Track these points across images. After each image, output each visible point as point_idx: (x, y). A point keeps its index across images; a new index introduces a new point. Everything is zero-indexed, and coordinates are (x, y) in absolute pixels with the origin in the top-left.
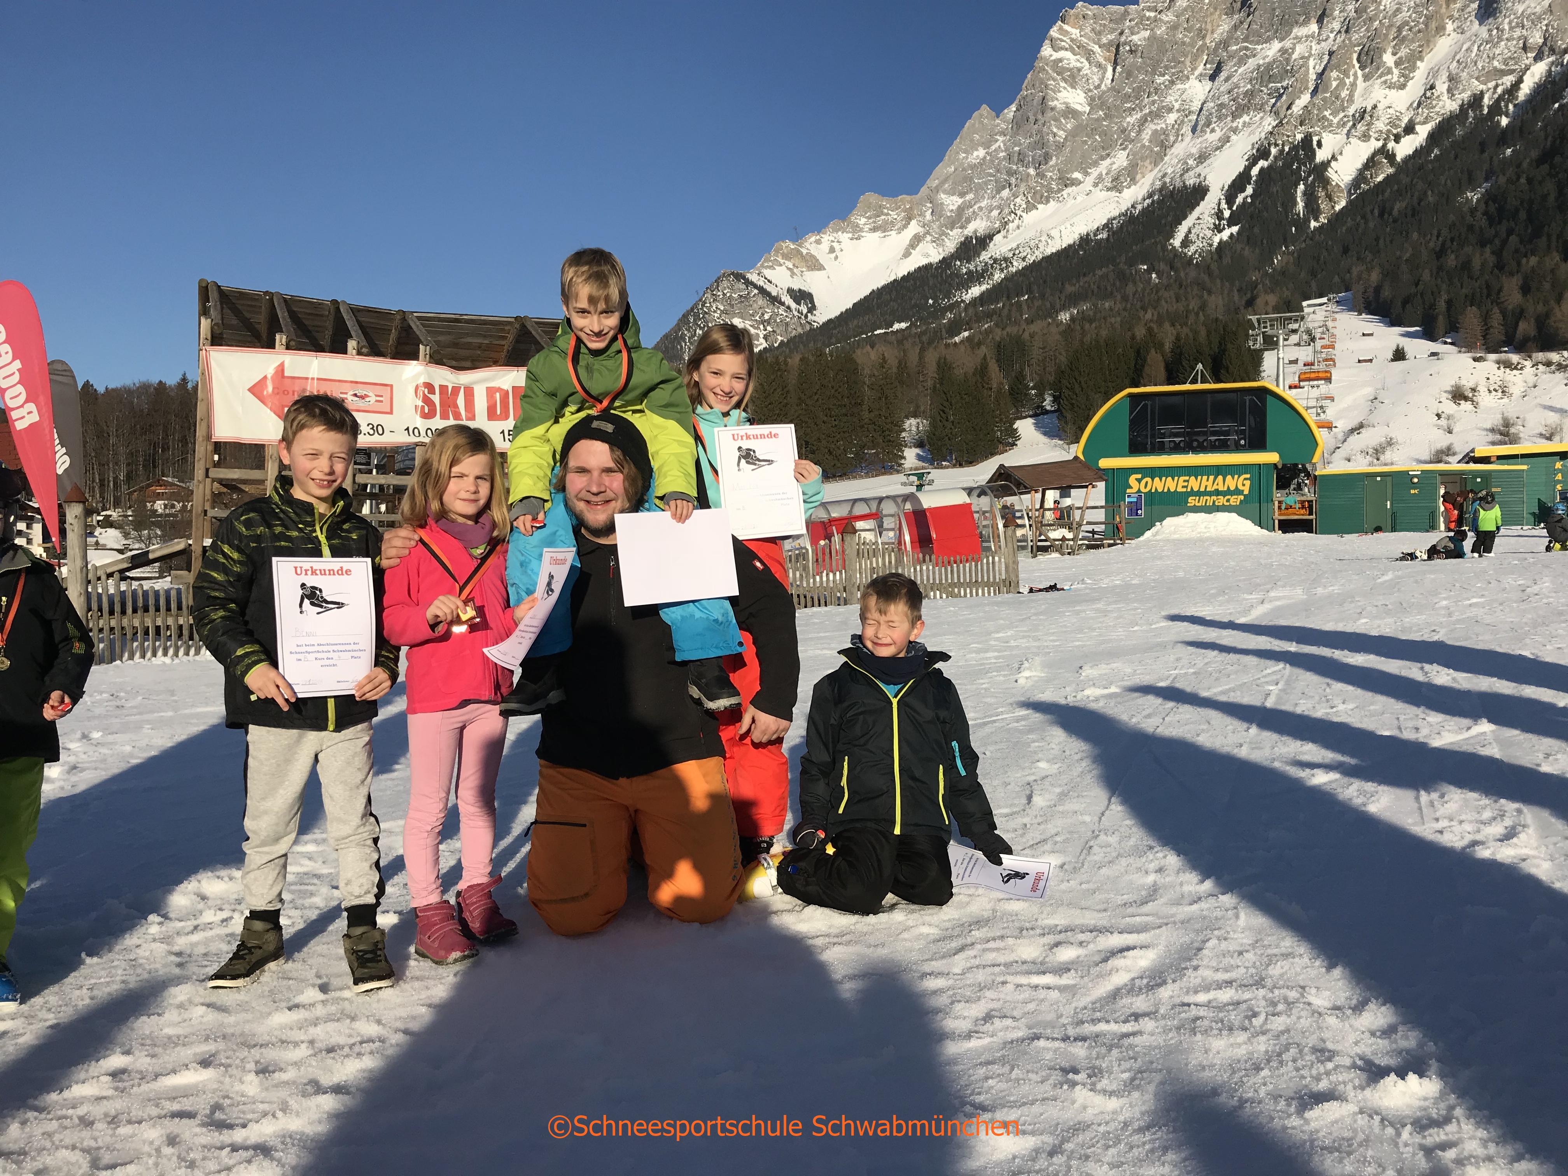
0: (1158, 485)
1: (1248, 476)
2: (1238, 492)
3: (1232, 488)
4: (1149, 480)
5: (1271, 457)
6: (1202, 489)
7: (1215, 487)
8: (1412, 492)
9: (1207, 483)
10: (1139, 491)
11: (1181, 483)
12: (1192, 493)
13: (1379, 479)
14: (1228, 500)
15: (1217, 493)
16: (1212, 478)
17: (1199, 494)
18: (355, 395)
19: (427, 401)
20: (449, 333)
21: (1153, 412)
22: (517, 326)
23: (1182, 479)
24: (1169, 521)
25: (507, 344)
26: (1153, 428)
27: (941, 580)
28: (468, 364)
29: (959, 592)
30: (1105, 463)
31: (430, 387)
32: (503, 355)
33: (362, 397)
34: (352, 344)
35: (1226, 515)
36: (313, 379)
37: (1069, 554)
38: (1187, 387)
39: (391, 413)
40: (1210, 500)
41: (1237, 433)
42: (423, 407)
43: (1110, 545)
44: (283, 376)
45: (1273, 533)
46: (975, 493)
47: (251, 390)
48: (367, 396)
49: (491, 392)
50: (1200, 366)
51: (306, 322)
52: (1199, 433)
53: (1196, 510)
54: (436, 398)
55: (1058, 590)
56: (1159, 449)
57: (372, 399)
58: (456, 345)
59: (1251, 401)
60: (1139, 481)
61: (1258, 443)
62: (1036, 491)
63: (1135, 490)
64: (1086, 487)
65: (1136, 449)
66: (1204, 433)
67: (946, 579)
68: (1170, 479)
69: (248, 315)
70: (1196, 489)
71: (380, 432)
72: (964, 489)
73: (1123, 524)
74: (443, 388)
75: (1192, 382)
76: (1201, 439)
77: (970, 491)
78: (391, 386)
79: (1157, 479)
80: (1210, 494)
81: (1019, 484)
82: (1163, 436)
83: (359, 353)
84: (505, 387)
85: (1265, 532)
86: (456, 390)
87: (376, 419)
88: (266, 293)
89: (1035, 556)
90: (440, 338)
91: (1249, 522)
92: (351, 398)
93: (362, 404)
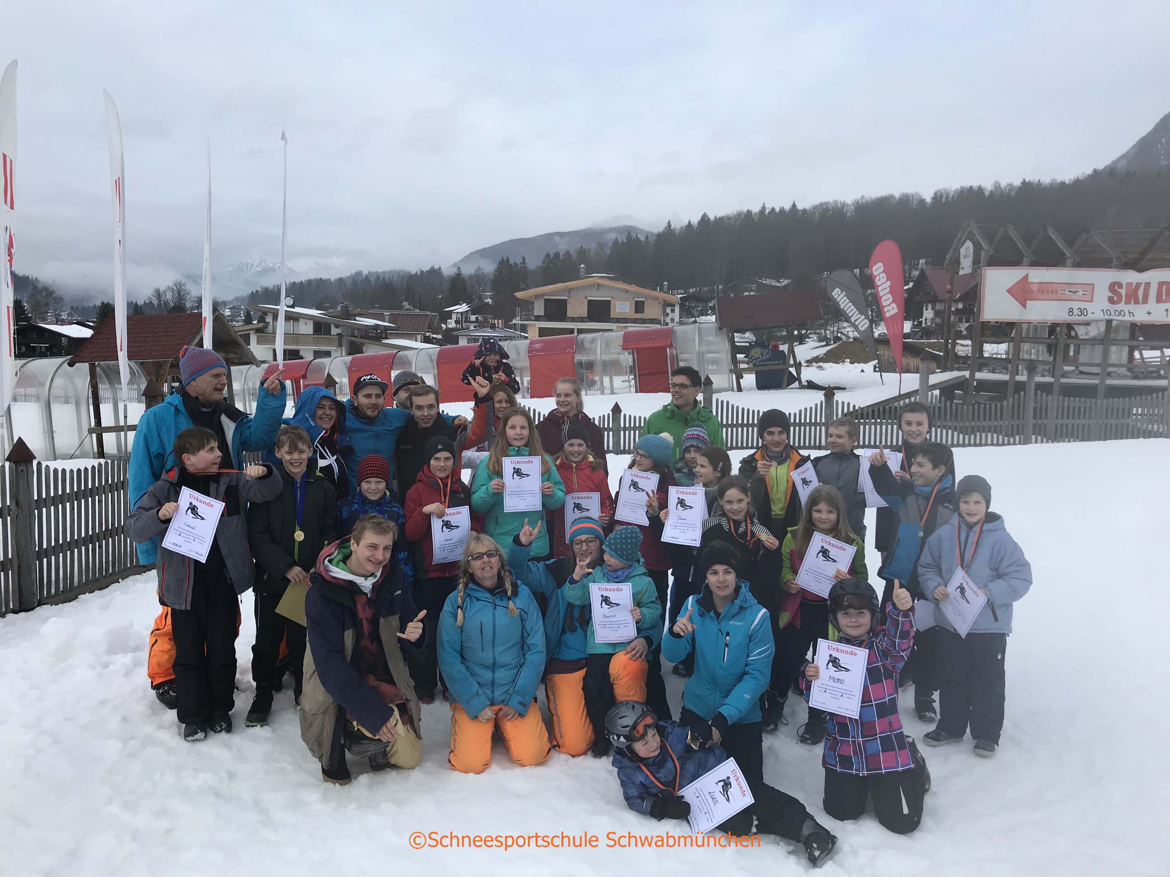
18: (1070, 291)
19: (1116, 293)
31: (1119, 284)
33: (1074, 292)
34: (1068, 261)
36: (1045, 283)
39: (1092, 301)
42: (1113, 297)
44: (1027, 282)
47: (1009, 291)
48: (1077, 292)
49: (1160, 284)
54: (1123, 291)
57: (1081, 293)
71: (1085, 314)
74: (1129, 285)
78: (1093, 285)
83: (1075, 266)
86: (1138, 285)
87: (1083, 305)
92: (1067, 293)
93: (1074, 296)
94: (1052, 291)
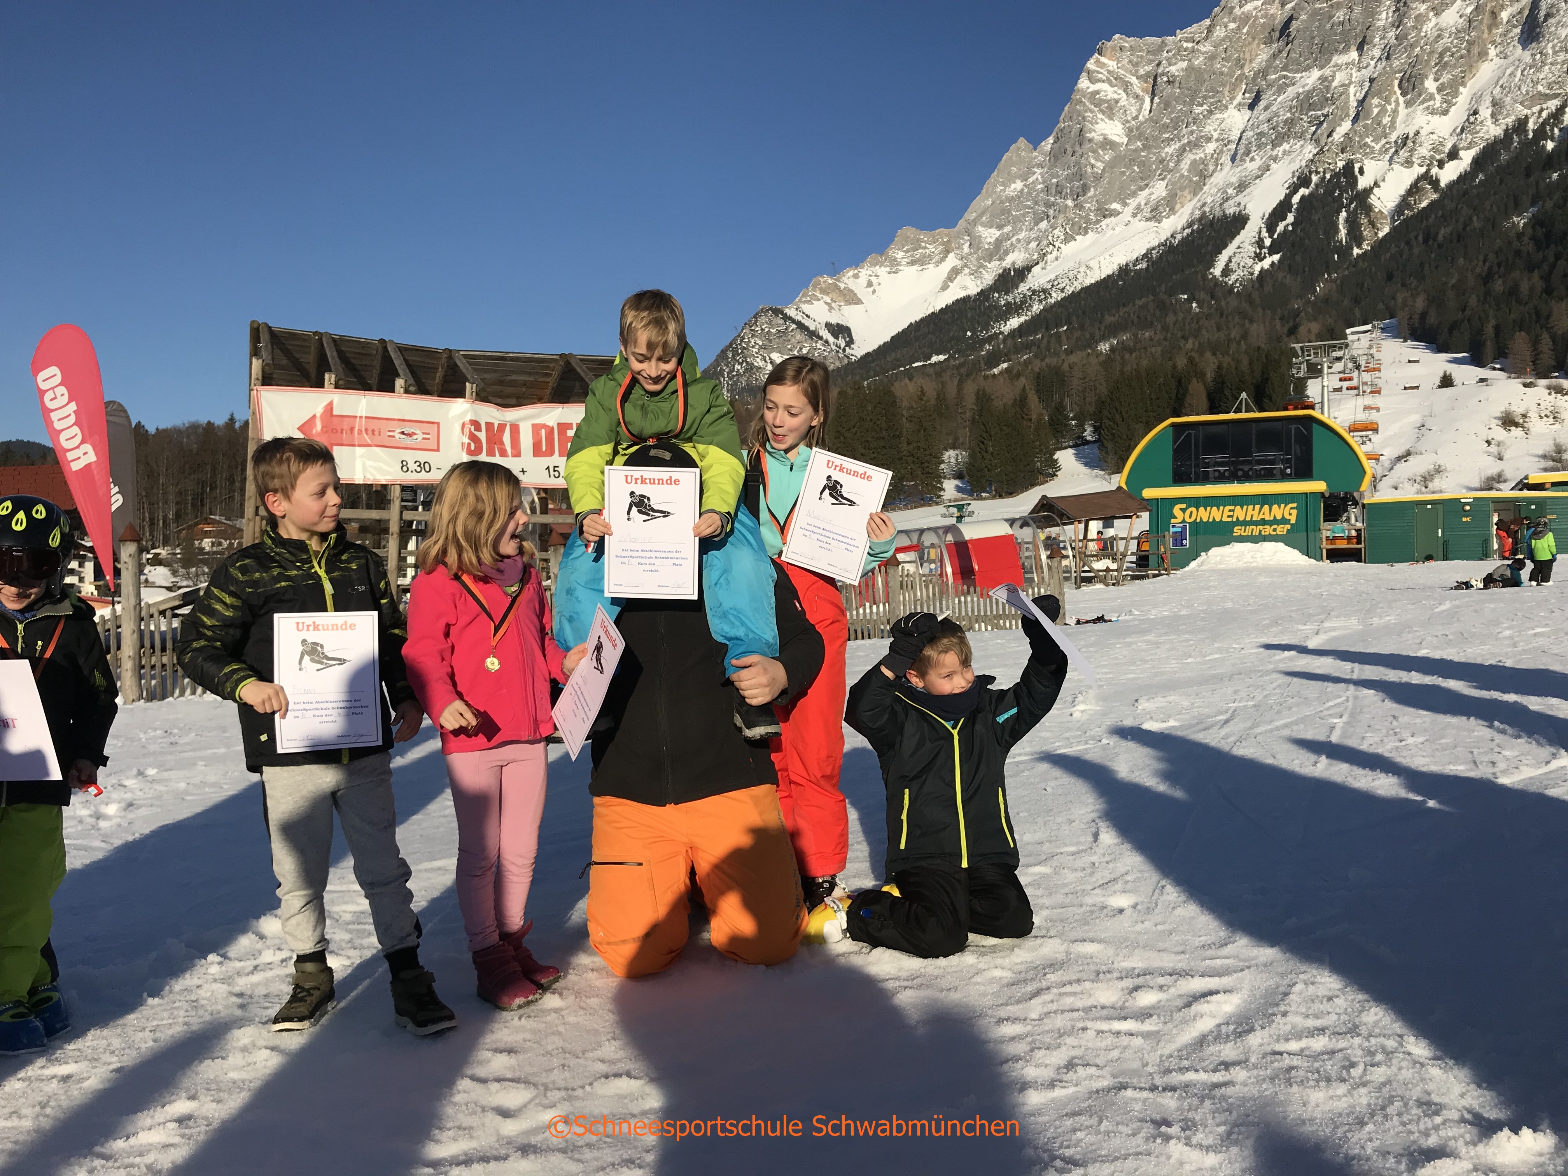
0: (1203, 514)
1: (1295, 505)
2: (1284, 521)
3: (1279, 517)
4: (1193, 509)
5: (1319, 486)
6: (1248, 519)
7: (1261, 516)
8: (1464, 519)
9: (1253, 512)
10: (1184, 521)
11: (1227, 513)
12: (1238, 523)
13: (1429, 507)
14: (1275, 530)
15: (1263, 522)
16: (1258, 507)
17: (1245, 523)
18: (403, 433)
19: (473, 438)
20: (495, 371)
21: (1197, 441)
22: (562, 363)
23: (1227, 508)
24: (1214, 551)
25: (552, 381)
26: (1197, 458)
27: (985, 611)
28: (513, 401)
29: (1005, 623)
30: (1149, 493)
31: (476, 424)
32: (548, 391)
33: (410, 435)
34: (399, 383)
35: (1273, 544)
36: (361, 417)
37: (1114, 584)
38: (1232, 416)
39: (438, 450)
40: (1256, 530)
41: (1283, 461)
42: (469, 444)
43: (1155, 576)
44: (332, 415)
45: (1321, 563)
46: (1017, 525)
48: (414, 434)
49: (536, 428)
50: (1244, 395)
51: (354, 361)
52: (1243, 463)
53: (1242, 539)
54: (482, 435)
55: (1106, 621)
56: (1203, 479)
57: (420, 436)
58: (501, 382)
59: (1297, 429)
60: (1183, 510)
61: (1304, 472)
62: (1080, 522)
63: (1179, 520)
64: (1130, 517)
65: (1180, 478)
66: (1249, 462)
67: (991, 611)
68: (1215, 508)
69: (298, 356)
70: (1241, 519)
71: (427, 469)
72: (1006, 520)
73: (1168, 555)
74: (489, 425)
75: (1235, 412)
76: (1246, 468)
77: (1012, 522)
78: (438, 424)
79: (1202, 509)
80: (1256, 523)
81: (1062, 515)
82: (1208, 465)
83: (407, 391)
84: (550, 424)
85: (1313, 561)
86: (502, 427)
87: (423, 456)
88: (315, 333)
89: (1079, 587)
90: (486, 376)
91: (1296, 552)
92: (398, 436)
93: (408, 441)
94: (373, 431)
